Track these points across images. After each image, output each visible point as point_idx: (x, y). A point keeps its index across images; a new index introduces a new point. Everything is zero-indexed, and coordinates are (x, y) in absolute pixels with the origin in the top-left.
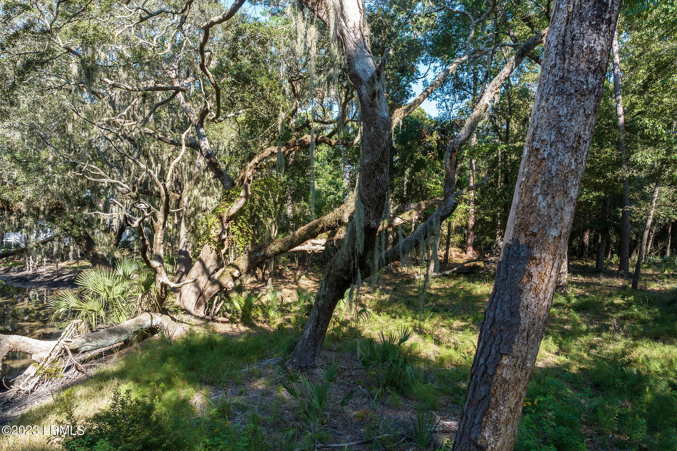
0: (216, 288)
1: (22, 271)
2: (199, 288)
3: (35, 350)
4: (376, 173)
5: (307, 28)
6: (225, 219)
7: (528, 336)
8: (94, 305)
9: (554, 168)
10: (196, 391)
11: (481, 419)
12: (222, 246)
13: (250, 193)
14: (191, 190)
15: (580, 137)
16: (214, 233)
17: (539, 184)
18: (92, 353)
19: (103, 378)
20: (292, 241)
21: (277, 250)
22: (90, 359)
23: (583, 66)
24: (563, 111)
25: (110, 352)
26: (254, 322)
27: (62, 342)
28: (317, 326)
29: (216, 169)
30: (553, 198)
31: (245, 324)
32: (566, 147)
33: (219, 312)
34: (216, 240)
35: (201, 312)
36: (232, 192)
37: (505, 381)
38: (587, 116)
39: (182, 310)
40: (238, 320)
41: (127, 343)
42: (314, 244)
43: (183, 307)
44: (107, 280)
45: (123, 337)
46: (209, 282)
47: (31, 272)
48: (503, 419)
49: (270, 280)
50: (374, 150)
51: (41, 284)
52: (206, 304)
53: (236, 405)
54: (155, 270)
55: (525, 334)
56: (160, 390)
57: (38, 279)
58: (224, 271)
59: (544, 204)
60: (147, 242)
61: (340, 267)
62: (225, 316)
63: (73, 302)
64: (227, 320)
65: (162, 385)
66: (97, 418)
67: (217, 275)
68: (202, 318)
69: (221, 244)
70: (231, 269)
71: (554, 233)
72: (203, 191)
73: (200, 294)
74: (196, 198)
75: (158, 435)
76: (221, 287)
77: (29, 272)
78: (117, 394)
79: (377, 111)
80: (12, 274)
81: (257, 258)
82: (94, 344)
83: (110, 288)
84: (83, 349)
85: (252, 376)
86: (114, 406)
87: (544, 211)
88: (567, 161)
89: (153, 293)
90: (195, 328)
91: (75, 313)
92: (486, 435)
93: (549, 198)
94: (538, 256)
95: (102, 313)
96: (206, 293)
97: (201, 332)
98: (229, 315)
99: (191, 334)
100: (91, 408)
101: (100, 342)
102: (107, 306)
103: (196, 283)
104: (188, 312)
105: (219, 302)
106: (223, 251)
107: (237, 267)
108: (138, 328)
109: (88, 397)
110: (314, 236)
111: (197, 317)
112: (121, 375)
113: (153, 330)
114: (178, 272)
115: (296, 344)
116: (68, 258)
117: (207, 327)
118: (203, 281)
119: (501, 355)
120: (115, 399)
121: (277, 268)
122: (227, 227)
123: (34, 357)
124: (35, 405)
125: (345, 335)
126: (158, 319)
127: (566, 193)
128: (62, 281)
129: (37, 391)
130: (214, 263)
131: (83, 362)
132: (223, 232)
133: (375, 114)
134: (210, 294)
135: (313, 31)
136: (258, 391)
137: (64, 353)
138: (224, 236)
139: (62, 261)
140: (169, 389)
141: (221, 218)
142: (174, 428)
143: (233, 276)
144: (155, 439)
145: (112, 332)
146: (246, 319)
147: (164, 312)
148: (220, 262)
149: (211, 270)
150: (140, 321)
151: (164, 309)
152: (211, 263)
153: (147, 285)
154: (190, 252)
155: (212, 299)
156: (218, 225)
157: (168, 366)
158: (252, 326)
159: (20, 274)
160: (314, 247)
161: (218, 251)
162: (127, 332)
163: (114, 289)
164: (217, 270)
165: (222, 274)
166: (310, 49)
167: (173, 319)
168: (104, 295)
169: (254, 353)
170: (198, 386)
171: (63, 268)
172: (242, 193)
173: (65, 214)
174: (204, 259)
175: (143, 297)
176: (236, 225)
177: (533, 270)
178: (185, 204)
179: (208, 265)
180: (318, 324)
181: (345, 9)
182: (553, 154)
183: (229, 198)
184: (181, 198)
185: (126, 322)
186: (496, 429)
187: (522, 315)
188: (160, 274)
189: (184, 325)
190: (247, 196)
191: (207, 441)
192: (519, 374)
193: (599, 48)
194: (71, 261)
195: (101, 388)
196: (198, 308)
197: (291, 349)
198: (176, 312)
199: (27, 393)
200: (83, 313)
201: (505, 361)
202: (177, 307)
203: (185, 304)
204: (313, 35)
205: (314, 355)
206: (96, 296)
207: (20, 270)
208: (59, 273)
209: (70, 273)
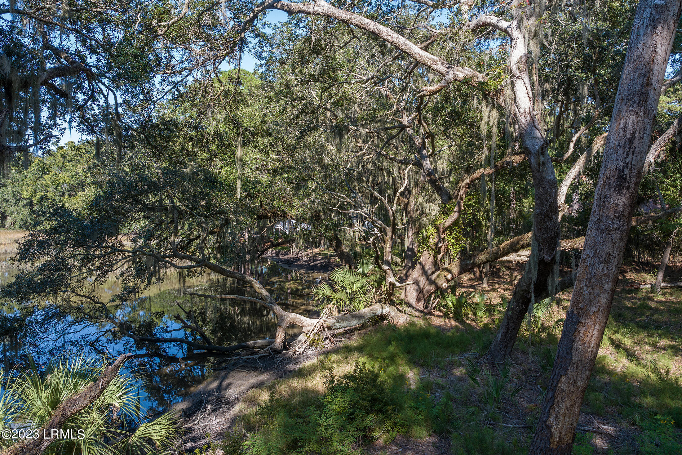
0: (432, 288)
1: (288, 254)
2: (419, 286)
3: (305, 324)
4: (546, 220)
5: (490, 112)
6: (441, 230)
7: (577, 367)
8: (341, 295)
9: (593, 272)
10: (411, 369)
11: (549, 411)
12: (439, 252)
13: (463, 208)
14: (416, 197)
15: (610, 255)
16: (432, 241)
17: (584, 280)
18: (340, 330)
19: (348, 350)
20: (497, 253)
21: (484, 259)
22: (339, 334)
23: (611, 214)
24: (598, 239)
25: (352, 331)
26: (465, 318)
27: (321, 320)
28: (507, 332)
29: (436, 185)
30: (593, 289)
31: (456, 320)
32: (600, 261)
33: (435, 307)
34: (433, 247)
35: (421, 306)
36: (448, 206)
37: (562, 390)
38: (615, 243)
39: (406, 303)
40: (451, 316)
41: (363, 326)
42: (519, 256)
43: (406, 301)
44: (351, 277)
45: (362, 321)
46: (427, 282)
47: (294, 256)
48: (562, 412)
49: (485, 279)
50: (543, 203)
51: (301, 267)
52: (425, 300)
53: (438, 384)
54: (385, 272)
55: (575, 366)
56: (385, 365)
57: (299, 263)
58: (440, 274)
59: (587, 292)
60: (379, 253)
61: (523, 288)
62: (440, 311)
63: (328, 291)
64: (442, 314)
65: (387, 361)
66: (346, 377)
67: (434, 277)
68: (421, 311)
69: (438, 250)
70: (445, 273)
71: (594, 309)
72: (426, 198)
73: (420, 291)
74: (421, 204)
75: (381, 394)
76: (438, 288)
77: (292, 256)
78: (357, 363)
79: (544, 175)
80: (281, 257)
81: (468, 265)
82: (342, 324)
83: (353, 283)
84: (334, 327)
85: (453, 365)
86: (355, 371)
87: (587, 296)
88: (601, 269)
89: (383, 289)
90: (415, 319)
91: (328, 299)
92: (552, 420)
93: (590, 289)
94: (583, 321)
95: (347, 301)
96: (424, 291)
97: (419, 322)
98: (444, 310)
99: (412, 324)
100: (340, 370)
101: (346, 324)
102: (352, 297)
103: (416, 282)
104: (410, 305)
105: (434, 299)
106: (439, 257)
107: (450, 271)
108: (372, 315)
109: (339, 362)
110: (517, 251)
111: (417, 310)
112: (360, 349)
113: (383, 317)
114: (405, 266)
115: (491, 343)
116: (319, 246)
117: (425, 319)
118: (422, 280)
119: (561, 376)
120: (356, 366)
121: (494, 267)
122: (443, 237)
123: (304, 330)
124: (307, 364)
125: (542, 340)
126: (387, 309)
127: (601, 287)
128: (316, 265)
129: (306, 353)
130: (432, 266)
131: (334, 336)
132: (439, 241)
133: (542, 178)
134: (428, 292)
135: (495, 113)
136: (456, 377)
137: (322, 329)
138: (440, 245)
139: (316, 247)
140: (392, 365)
141: (438, 229)
142: (393, 392)
143: (446, 279)
144: (379, 396)
145: (354, 317)
146: (458, 315)
147: (392, 303)
148: (436, 266)
149: (430, 272)
150: (373, 309)
151: (392, 301)
152: (429, 266)
153: (379, 283)
154: (416, 249)
155: (430, 296)
156: (435, 235)
157: (392, 348)
158: (462, 322)
159: (286, 257)
160: (519, 258)
161: (435, 257)
162: (364, 317)
163: (356, 284)
164: (434, 272)
165: (438, 276)
166: (492, 127)
167: (398, 310)
168: (349, 288)
169: (458, 347)
170: (412, 365)
171: (317, 254)
172: (456, 209)
173: (322, 221)
174: (423, 263)
175: (376, 291)
176: (451, 234)
177: (581, 329)
178: (412, 208)
179: (427, 268)
180: (508, 330)
181: (518, 99)
182: (593, 263)
183: (445, 212)
184: (408, 202)
185: (364, 310)
186: (557, 418)
187: (573, 354)
188: (389, 275)
189: (406, 315)
190: (460, 211)
191: (413, 404)
192: (571, 388)
193: (621, 204)
194: (323, 248)
195: (347, 357)
196: (418, 303)
197: (487, 347)
198: (401, 304)
199: (300, 353)
200: (335, 300)
201: (563, 379)
202: (402, 300)
203: (408, 298)
204: (495, 117)
205: (505, 355)
206: (344, 288)
207: (286, 254)
208: (313, 258)
209: (322, 259)
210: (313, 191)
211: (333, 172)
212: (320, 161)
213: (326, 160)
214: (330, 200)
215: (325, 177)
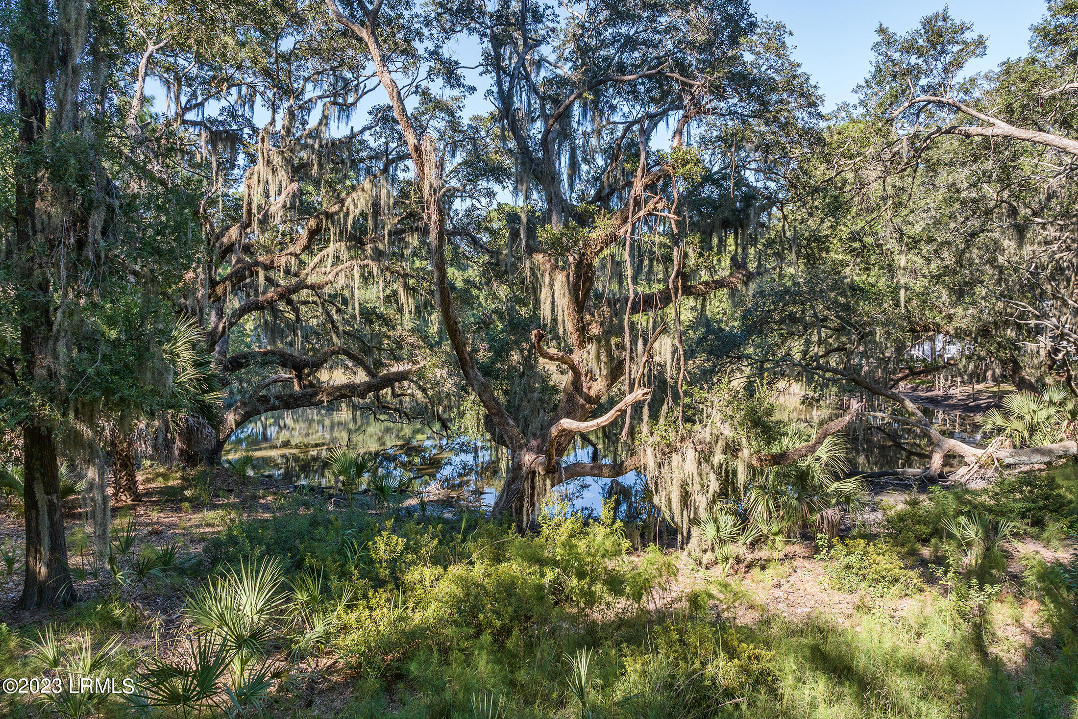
1: (931, 391)
3: (967, 454)
8: (1018, 425)
27: (989, 451)
44: (1032, 404)
45: (1047, 459)
47: (941, 393)
51: (954, 407)
57: (950, 402)
63: (999, 420)
77: (938, 392)
80: (920, 393)
82: (1018, 458)
83: (1035, 412)
84: (1007, 461)
91: (1000, 430)
95: (1026, 434)
101: (1024, 459)
102: (1032, 429)
108: (1064, 453)
116: (985, 379)
123: (966, 460)
128: (978, 406)
137: (990, 460)
139: (978, 382)
145: (1035, 452)
150: (1065, 446)
153: (1073, 414)
159: (929, 394)
162: (1049, 454)
163: (1039, 413)
168: (1028, 418)
171: (979, 392)
173: (992, 337)
175: (1069, 424)
185: (1051, 446)
194: (990, 383)
200: (1008, 431)
206: (1020, 417)
207: (929, 389)
208: (975, 396)
209: (989, 398)
210: (983, 298)
211: (1011, 275)
212: (992, 261)
213: (1001, 259)
214: (1005, 309)
215: (999, 281)
